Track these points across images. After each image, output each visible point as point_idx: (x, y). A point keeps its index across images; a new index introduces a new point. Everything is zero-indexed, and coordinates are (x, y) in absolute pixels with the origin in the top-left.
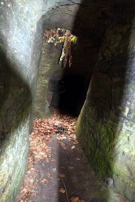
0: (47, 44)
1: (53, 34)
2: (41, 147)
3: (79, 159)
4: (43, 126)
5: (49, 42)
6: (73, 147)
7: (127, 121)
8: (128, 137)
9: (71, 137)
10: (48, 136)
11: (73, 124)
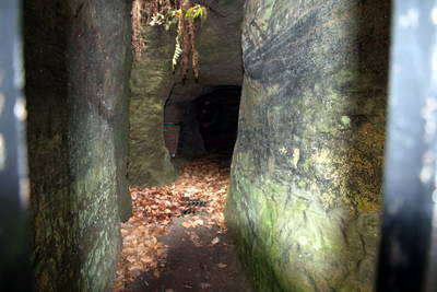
0: (149, 29)
1: (160, 6)
2: (146, 246)
3: (224, 266)
4: (157, 201)
5: (152, 24)
6: (216, 241)
7: (298, 178)
8: (304, 213)
9: (213, 220)
10: (165, 222)
11: (222, 190)
